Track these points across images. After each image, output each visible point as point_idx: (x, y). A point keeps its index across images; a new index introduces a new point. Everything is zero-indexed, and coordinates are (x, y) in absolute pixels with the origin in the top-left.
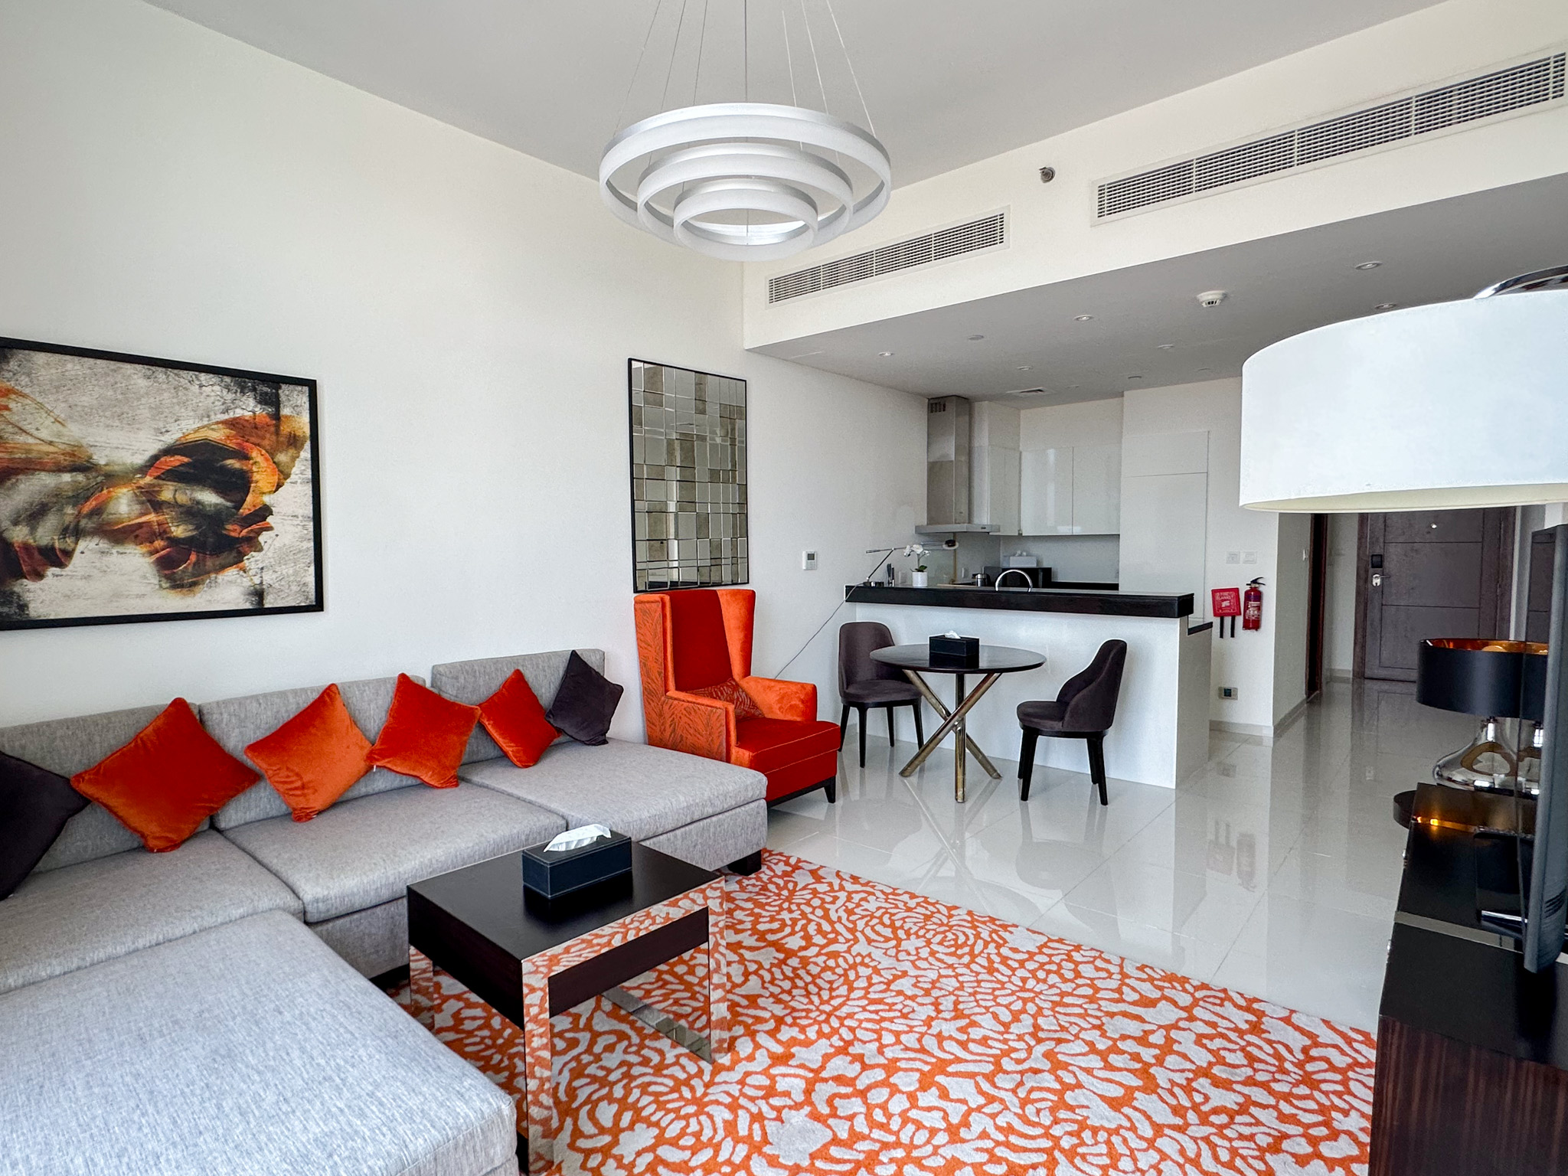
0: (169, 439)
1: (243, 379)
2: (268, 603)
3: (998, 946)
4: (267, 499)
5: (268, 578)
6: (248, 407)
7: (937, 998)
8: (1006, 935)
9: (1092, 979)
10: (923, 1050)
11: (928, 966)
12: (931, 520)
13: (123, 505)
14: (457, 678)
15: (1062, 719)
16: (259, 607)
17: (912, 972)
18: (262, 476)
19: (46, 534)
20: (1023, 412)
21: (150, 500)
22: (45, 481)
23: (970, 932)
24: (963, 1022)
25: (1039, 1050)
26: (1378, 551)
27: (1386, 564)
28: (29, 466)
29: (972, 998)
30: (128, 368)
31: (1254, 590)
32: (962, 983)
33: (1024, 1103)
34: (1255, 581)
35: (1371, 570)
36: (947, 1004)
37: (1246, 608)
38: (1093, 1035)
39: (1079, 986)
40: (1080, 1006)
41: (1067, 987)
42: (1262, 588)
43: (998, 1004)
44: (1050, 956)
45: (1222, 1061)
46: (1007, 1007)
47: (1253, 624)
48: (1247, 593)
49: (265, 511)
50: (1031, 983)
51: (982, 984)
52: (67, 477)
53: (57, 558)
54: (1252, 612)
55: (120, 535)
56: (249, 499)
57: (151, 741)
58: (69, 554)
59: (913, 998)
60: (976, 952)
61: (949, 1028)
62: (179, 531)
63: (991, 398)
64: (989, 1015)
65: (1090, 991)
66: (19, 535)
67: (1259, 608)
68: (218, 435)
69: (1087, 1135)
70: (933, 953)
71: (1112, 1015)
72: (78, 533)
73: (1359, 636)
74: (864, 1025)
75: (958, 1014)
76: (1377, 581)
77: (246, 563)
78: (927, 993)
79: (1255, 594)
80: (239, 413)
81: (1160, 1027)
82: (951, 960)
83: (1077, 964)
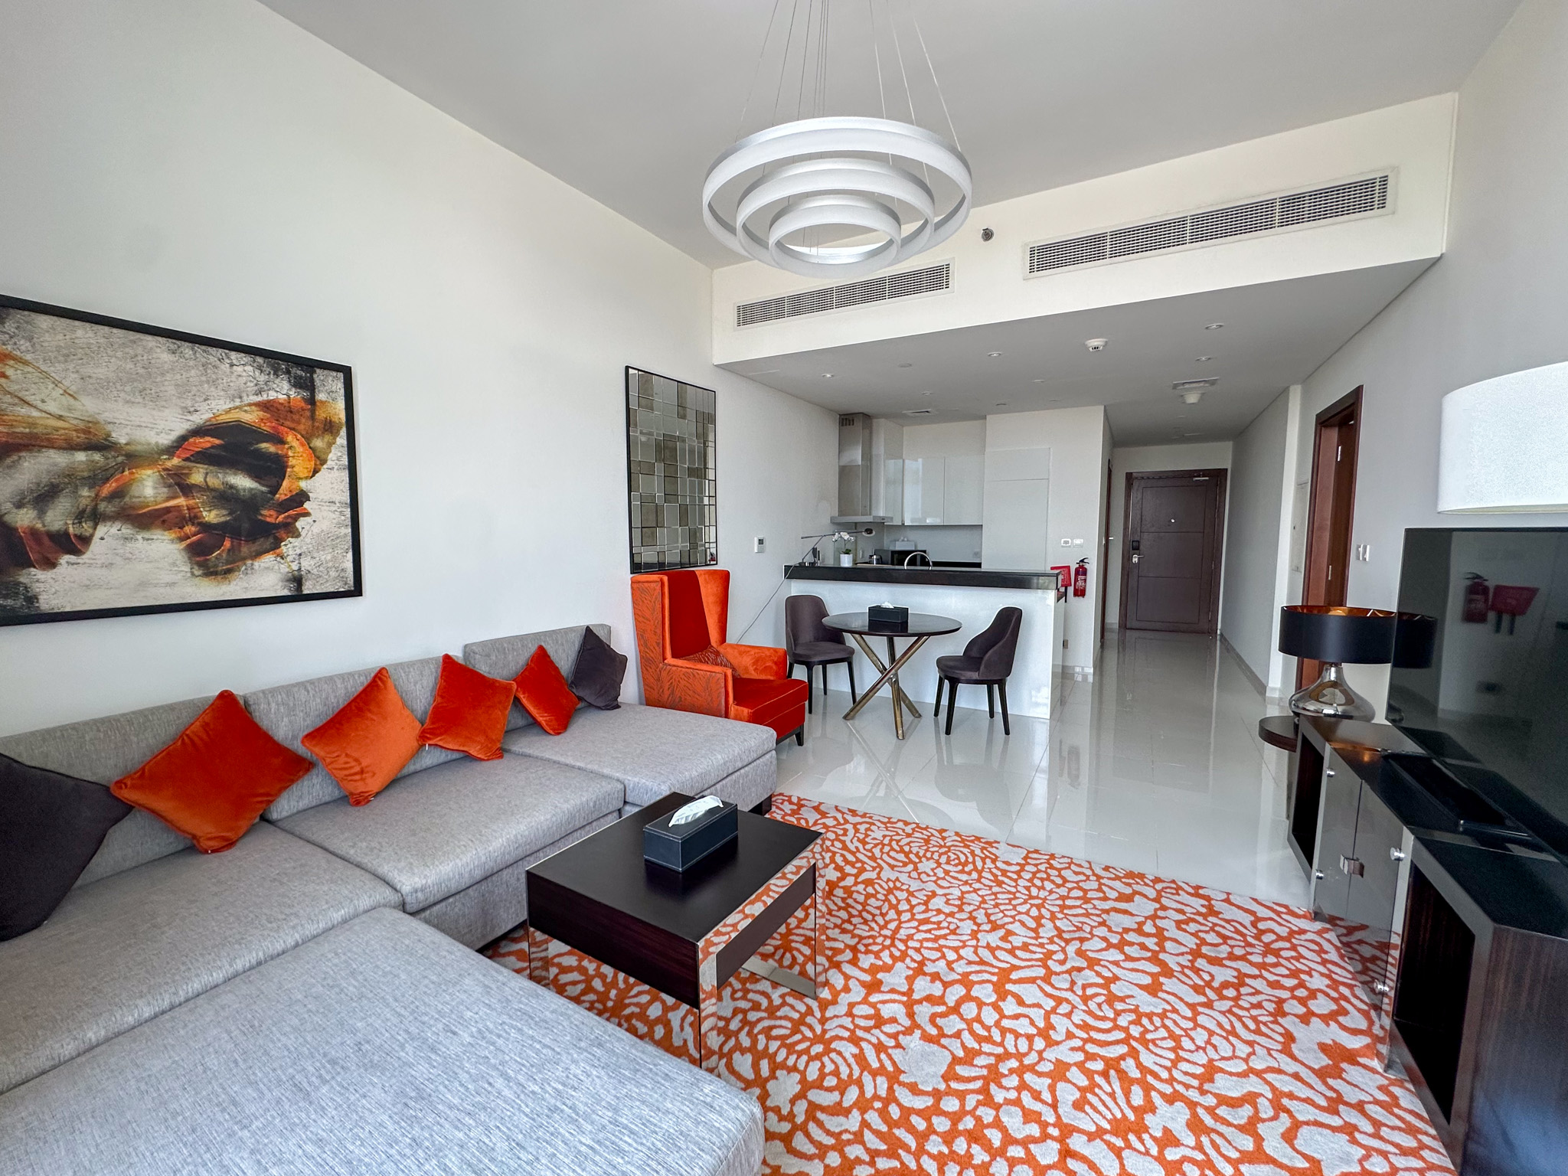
0: (200, 419)
1: (276, 361)
2: (307, 590)
3: (994, 861)
4: (303, 485)
5: (306, 564)
6: (282, 390)
7: (970, 913)
8: (993, 850)
9: (1077, 882)
10: (982, 962)
11: (948, 885)
12: (841, 513)
13: (148, 487)
14: (488, 656)
15: (978, 669)
16: (297, 594)
17: (940, 892)
18: (298, 460)
19: (57, 517)
20: (906, 429)
21: (178, 483)
22: (56, 460)
23: (966, 851)
24: (1002, 932)
25: (1071, 949)
26: (1137, 538)
27: (1141, 547)
28: (32, 442)
29: (997, 910)
30: (150, 341)
31: (1082, 567)
32: (982, 896)
33: (1085, 999)
34: (1082, 561)
35: (1132, 552)
36: (981, 916)
37: (1076, 580)
38: (1102, 931)
39: (1070, 890)
40: (1080, 907)
41: (1063, 891)
42: (1086, 566)
43: (1020, 913)
44: (1036, 865)
45: (1204, 942)
46: (1027, 913)
47: (1080, 593)
48: (1077, 571)
49: (302, 497)
50: (1034, 892)
51: (999, 896)
52: (81, 456)
53: (73, 544)
54: (1080, 583)
55: (145, 520)
56: (285, 483)
57: (201, 739)
58: (86, 541)
59: (952, 914)
60: (980, 868)
61: (994, 939)
62: (211, 516)
63: (886, 416)
64: (1017, 924)
65: (1080, 894)
66: (24, 519)
67: (1085, 580)
68: (251, 417)
69: (1145, 1021)
70: (947, 872)
71: (1107, 912)
72: (97, 517)
73: (1124, 598)
74: (926, 944)
75: (995, 927)
76: (1135, 560)
77: (284, 549)
78: (961, 910)
79: (1082, 571)
80: (272, 395)
81: (1146, 918)
82: (964, 877)
83: (1059, 870)
